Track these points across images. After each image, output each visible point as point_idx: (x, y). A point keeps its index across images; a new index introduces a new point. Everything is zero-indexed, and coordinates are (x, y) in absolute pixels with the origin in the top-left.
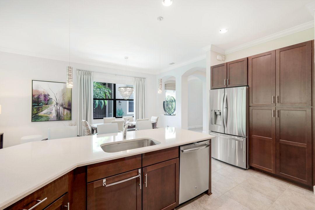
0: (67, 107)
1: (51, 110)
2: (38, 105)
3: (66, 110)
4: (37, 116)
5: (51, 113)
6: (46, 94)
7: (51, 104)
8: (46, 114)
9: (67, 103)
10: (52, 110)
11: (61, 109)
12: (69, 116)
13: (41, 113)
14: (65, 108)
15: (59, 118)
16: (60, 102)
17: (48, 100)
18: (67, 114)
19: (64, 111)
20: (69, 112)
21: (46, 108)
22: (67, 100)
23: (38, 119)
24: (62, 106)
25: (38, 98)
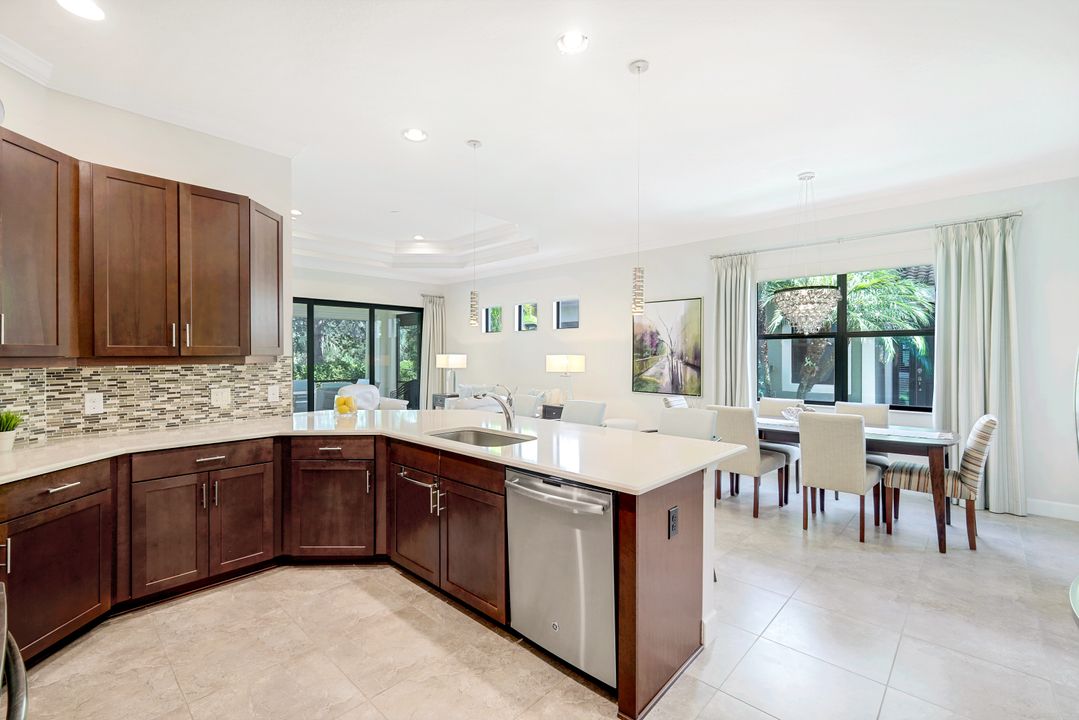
0: (691, 361)
1: (661, 369)
2: (641, 357)
3: (689, 368)
4: (641, 380)
5: (661, 374)
6: (654, 331)
7: (662, 353)
8: (654, 376)
9: (692, 349)
10: (663, 368)
11: (681, 365)
12: (696, 385)
13: (645, 374)
14: (687, 364)
15: (676, 388)
16: (678, 349)
17: (657, 345)
18: (691, 379)
19: (685, 372)
20: (695, 373)
21: (654, 362)
22: (691, 344)
23: (642, 387)
24: (682, 358)
25: (642, 340)
